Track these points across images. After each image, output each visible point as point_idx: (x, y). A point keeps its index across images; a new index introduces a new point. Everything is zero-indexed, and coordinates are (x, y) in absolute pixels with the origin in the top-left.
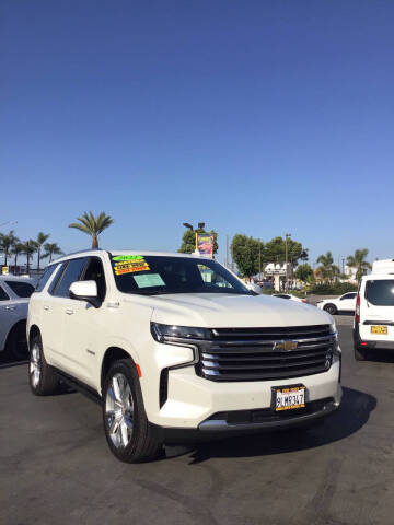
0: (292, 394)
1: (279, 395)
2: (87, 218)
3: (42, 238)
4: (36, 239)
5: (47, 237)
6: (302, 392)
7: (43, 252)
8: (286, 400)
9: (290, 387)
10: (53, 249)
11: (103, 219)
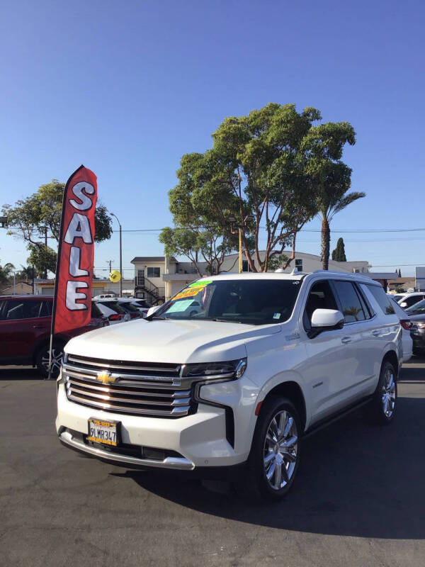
0: (104, 428)
1: (92, 425)
6: (114, 429)
8: (100, 433)
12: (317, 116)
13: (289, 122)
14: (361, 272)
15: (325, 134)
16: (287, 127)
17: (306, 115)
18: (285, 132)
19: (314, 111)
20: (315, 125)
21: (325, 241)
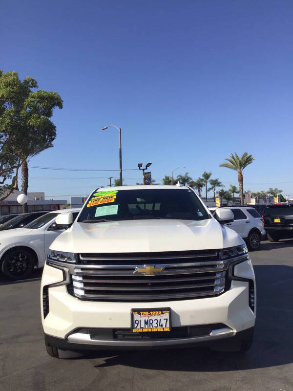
0: (153, 318)
1: (137, 317)
2: (233, 158)
3: (207, 176)
4: (202, 177)
5: (210, 174)
6: (166, 315)
7: (209, 186)
8: (146, 323)
9: (149, 310)
10: (216, 183)
11: (245, 158)
12: (34, 85)
13: (15, 85)
14: (40, 199)
15: (42, 98)
16: (13, 89)
17: (26, 82)
18: (13, 92)
19: (33, 81)
20: (34, 91)
21: (25, 176)
